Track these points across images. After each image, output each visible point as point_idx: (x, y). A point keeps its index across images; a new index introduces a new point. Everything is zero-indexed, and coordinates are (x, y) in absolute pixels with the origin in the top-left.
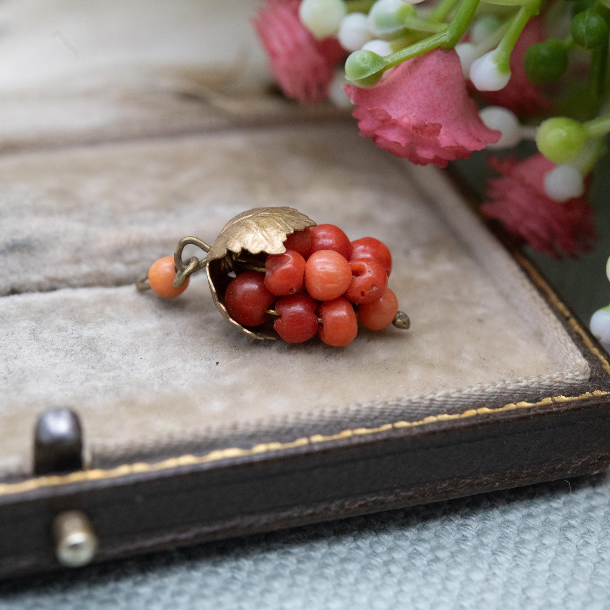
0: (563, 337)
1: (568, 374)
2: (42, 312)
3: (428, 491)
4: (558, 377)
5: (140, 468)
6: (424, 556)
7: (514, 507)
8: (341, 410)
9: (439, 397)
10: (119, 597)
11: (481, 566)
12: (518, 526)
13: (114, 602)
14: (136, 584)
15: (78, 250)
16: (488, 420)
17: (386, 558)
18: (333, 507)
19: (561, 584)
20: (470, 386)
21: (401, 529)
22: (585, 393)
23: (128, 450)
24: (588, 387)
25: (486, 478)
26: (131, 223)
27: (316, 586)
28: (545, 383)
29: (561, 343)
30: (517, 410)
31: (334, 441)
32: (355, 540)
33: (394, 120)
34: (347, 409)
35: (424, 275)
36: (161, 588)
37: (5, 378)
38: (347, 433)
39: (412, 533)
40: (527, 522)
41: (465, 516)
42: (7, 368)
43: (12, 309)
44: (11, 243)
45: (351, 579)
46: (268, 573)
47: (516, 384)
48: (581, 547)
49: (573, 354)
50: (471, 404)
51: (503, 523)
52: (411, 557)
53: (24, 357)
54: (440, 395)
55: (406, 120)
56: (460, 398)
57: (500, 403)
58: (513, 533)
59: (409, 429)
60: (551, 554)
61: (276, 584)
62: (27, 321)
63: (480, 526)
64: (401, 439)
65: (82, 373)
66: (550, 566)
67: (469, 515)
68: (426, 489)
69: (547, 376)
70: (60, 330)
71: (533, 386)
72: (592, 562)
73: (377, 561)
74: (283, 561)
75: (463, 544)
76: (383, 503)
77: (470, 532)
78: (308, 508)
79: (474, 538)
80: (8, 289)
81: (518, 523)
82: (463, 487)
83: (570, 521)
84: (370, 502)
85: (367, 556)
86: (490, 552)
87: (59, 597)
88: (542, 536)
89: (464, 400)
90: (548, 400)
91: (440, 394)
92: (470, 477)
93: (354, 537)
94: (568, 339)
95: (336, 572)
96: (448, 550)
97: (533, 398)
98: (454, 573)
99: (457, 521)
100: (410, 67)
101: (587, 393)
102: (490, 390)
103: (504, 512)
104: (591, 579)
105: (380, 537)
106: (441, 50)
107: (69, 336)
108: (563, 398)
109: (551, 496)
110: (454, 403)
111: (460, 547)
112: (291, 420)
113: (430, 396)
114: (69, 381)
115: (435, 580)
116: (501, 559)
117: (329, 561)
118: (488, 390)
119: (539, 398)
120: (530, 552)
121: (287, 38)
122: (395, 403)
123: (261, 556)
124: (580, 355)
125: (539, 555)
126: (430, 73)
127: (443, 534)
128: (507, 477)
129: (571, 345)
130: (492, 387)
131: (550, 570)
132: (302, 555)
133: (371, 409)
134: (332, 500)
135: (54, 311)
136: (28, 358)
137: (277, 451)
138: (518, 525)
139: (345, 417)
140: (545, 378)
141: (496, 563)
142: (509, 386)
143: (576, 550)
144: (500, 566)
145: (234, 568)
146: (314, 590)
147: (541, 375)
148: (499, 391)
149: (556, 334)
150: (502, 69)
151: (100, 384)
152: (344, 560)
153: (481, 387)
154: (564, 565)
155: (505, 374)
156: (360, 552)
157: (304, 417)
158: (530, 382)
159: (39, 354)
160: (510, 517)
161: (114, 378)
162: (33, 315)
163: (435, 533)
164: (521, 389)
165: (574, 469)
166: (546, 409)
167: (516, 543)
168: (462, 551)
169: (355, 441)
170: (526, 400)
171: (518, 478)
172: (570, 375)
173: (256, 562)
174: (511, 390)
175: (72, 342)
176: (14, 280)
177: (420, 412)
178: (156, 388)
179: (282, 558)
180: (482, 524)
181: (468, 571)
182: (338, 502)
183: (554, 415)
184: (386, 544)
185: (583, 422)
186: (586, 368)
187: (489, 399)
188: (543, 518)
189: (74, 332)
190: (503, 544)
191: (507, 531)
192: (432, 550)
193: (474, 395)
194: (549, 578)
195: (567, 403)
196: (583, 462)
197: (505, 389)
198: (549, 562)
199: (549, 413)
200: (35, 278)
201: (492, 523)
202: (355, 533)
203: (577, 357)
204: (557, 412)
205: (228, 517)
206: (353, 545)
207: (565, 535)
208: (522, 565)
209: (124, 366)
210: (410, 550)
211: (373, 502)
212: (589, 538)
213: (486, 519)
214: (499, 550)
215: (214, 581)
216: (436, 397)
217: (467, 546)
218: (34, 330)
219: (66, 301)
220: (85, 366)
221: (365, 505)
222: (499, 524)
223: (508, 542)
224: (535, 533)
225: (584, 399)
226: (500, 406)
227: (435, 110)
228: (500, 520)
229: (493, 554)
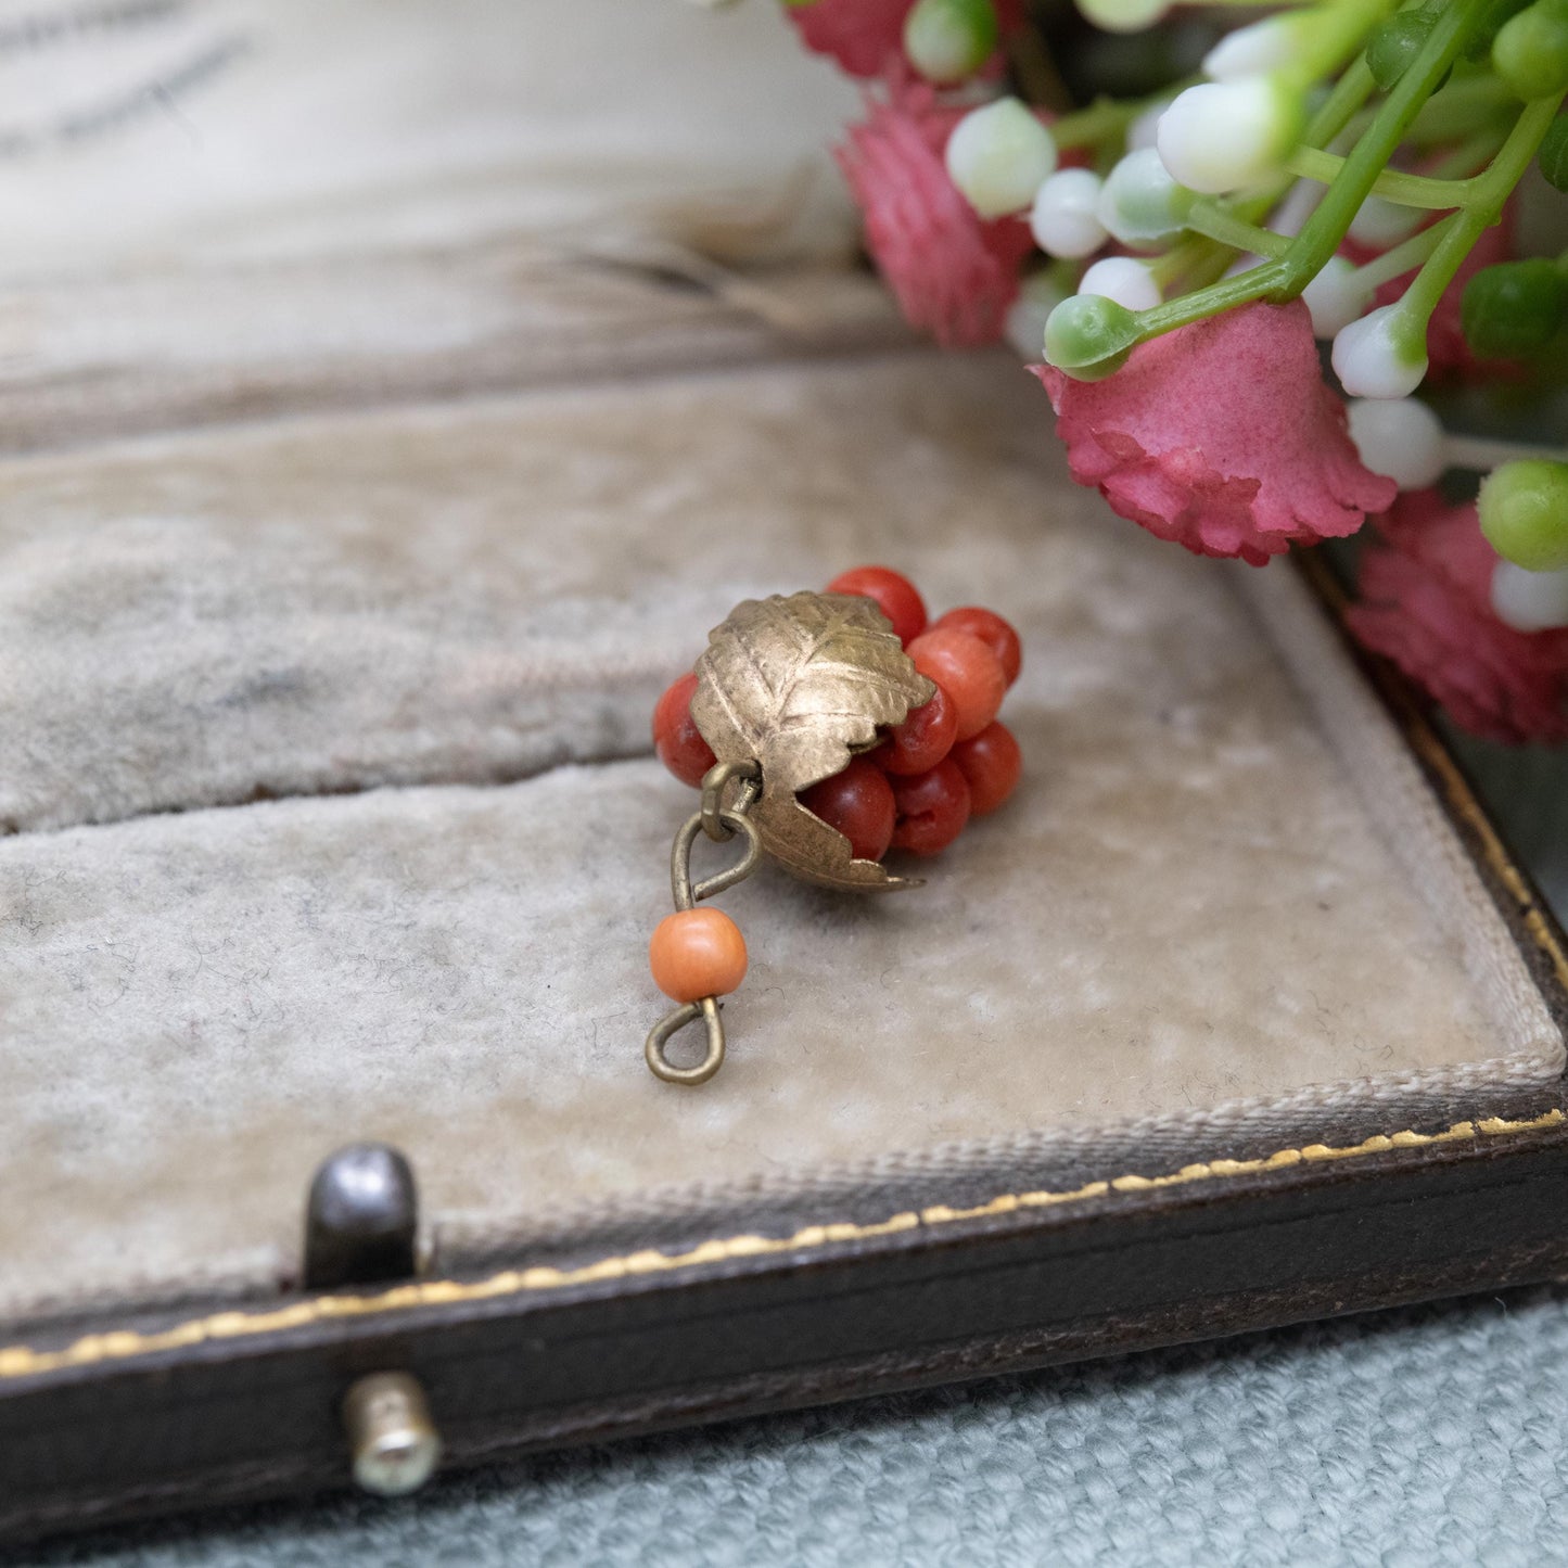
0: (1510, 966)
1: (1513, 1064)
2: (325, 854)
3: (1181, 1320)
4: (1490, 1072)
5: (541, 1277)
6: (1166, 1461)
7: (1375, 1348)
8: (994, 1146)
9: (1217, 1117)
10: (485, 1541)
11: (1293, 1492)
12: (1383, 1394)
13: (472, 1552)
14: (523, 1510)
15: (411, 697)
16: (1326, 1174)
17: (1081, 1463)
18: (967, 1354)
19: (1469, 1546)
20: (1289, 1092)
21: (1117, 1390)
22: (1549, 1112)
23: (517, 1234)
24: (1558, 1097)
25: (1314, 1292)
26: (533, 632)
27: (924, 1531)
28: (1461, 1084)
29: (1505, 978)
30: (1394, 1152)
31: (977, 1220)
32: (1014, 1416)
33: (1151, 457)
34: (1009, 1146)
35: (1199, 780)
36: (579, 1522)
37: (242, 1031)
38: (1007, 1203)
39: (1143, 1401)
40: (1404, 1387)
41: (1262, 1364)
42: (248, 1004)
43: (259, 845)
44: (259, 682)
45: (1002, 1514)
46: (816, 1494)
47: (1395, 1088)
48: (1521, 1456)
49: (1530, 1011)
50: (1289, 1130)
51: (1347, 1386)
52: (1136, 1462)
53: (285, 974)
54: (1220, 1112)
55: (1178, 463)
56: (1267, 1118)
57: (1354, 1131)
58: (1371, 1412)
59: (1145, 1194)
60: (1452, 1468)
61: (833, 1523)
62: (291, 878)
63: (1296, 1392)
64: (1126, 1218)
65: (415, 1020)
66: (1448, 1499)
67: (1273, 1363)
68: (1178, 1315)
69: (1467, 1069)
70: (367, 904)
71: (1432, 1091)
72: (1542, 1495)
73: (1060, 1471)
74: (851, 1465)
75: (1257, 1436)
76: (1079, 1344)
77: (1274, 1404)
78: (910, 1357)
79: (1281, 1421)
80: (250, 787)
81: (1383, 1387)
82: (1261, 1311)
83: (1501, 1388)
84: (1050, 1343)
85: (1040, 1457)
86: (1315, 1458)
87: (353, 1536)
88: (1434, 1422)
89: (1275, 1123)
90: (1463, 1129)
91: (1219, 1110)
92: (1278, 1290)
93: (1012, 1406)
94: (1522, 970)
95: (968, 1495)
96: (1221, 1449)
97: (1431, 1123)
98: (1231, 1507)
99: (1247, 1375)
100: (1194, 336)
101: (1556, 1112)
102: (1334, 1100)
103: (1353, 1358)
104: (1537, 1536)
105: (1070, 1408)
106: (1268, 304)
107: (386, 922)
108: (1499, 1124)
109: (1461, 1323)
110: (1251, 1130)
111: (1248, 1441)
112: (882, 1169)
113: (1198, 1116)
114: (385, 1041)
115: (1188, 1522)
116: (1338, 1476)
117: (953, 1467)
118: (1329, 1101)
119: (1444, 1122)
120: (1406, 1462)
121: (913, 206)
122: (1118, 1130)
123: (803, 1450)
124: (1546, 1014)
125: (1426, 1472)
126: (1240, 357)
127: (1213, 1410)
128: (1361, 1290)
129: (1527, 988)
130: (1340, 1093)
131: (1447, 1511)
132: (895, 1449)
133: (1064, 1144)
134: (965, 1340)
135: (353, 854)
136: (295, 978)
137: (849, 1242)
138: (1382, 1391)
139: (1004, 1163)
140: (1460, 1073)
141: (1327, 1486)
142: (1378, 1092)
143: (1509, 1459)
144: (1335, 1495)
145: (742, 1477)
146: (917, 1540)
147: (1452, 1067)
148: (1354, 1103)
149: (1494, 956)
150: (1407, 354)
151: (454, 1052)
152: (987, 1467)
153: (1315, 1093)
154: (1480, 1499)
155: (1372, 1049)
156: (1026, 1447)
157: (910, 1163)
158: (1429, 1083)
159: (320, 968)
160: (1366, 1371)
161: (486, 1037)
162: (305, 864)
163: (1196, 1403)
164: (1404, 1097)
165: (1514, 1270)
166: (1458, 1150)
167: (1375, 1438)
168: (1252, 1452)
169: (1025, 1220)
170: (1415, 1126)
171: (1386, 1292)
172: (1519, 1068)
173: (792, 1462)
174: (1384, 1100)
175: (395, 937)
176: (263, 766)
177: (1173, 1148)
178: (581, 1068)
179: (847, 1456)
180: (1302, 1386)
181: (1262, 1505)
182: (978, 1345)
183: (1475, 1165)
184: (1084, 1428)
185: (1541, 1178)
186: (1557, 1051)
187: (1332, 1119)
188: (1440, 1377)
189: (399, 910)
190: (1346, 1439)
191: (1357, 1406)
192: (1186, 1448)
193: (1297, 1113)
194: (1444, 1530)
195: (1508, 1137)
196: (1537, 1257)
197: (1368, 1098)
198: (1446, 1489)
199: (1465, 1159)
200: (311, 761)
201: (1325, 1384)
202: (1016, 1397)
203: (1537, 1020)
204: (1485, 1157)
205: (734, 1377)
206: (1009, 1429)
207: (1486, 1424)
208: (1384, 1492)
209: (509, 1007)
210: (1137, 1445)
211: (1056, 1343)
212: (1541, 1435)
213: (1310, 1375)
214: (1335, 1453)
215: (696, 1509)
216: (1210, 1118)
217: (1264, 1441)
218: (307, 903)
219: (382, 826)
220: (421, 1004)
221: (1040, 1350)
222: (1339, 1388)
223: (1358, 1434)
224: (1420, 1414)
225: (1548, 1128)
226: (1355, 1140)
227: (1248, 439)
228: (1341, 1377)
229: (1323, 1463)
